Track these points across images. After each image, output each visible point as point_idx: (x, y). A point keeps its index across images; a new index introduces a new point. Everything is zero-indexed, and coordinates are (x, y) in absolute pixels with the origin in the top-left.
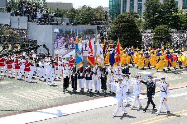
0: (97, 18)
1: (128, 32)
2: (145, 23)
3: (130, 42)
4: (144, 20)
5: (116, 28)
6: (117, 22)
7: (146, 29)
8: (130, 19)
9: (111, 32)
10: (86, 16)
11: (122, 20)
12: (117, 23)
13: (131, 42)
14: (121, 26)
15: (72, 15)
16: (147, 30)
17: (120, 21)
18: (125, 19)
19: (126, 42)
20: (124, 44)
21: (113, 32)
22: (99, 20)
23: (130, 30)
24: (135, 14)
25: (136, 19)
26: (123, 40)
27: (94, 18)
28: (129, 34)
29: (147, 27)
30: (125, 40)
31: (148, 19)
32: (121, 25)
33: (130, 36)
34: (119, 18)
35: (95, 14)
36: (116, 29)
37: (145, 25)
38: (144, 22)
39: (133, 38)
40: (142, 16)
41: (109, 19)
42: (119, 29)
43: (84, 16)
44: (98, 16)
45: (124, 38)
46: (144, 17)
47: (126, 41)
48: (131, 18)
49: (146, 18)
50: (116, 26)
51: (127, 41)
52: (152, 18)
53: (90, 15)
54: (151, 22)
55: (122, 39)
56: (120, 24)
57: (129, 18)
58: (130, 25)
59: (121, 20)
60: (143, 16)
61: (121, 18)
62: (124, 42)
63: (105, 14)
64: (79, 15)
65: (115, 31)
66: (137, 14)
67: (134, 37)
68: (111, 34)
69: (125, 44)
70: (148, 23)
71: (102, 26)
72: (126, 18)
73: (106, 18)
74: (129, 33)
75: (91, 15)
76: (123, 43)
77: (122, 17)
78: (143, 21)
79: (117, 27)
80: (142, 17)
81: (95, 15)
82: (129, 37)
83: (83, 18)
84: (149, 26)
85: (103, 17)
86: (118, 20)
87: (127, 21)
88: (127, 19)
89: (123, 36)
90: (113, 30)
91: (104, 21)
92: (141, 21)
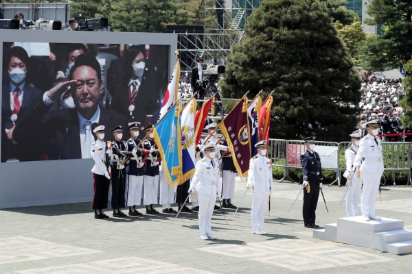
0: (185, 21)
1: (304, 63)
2: (376, 43)
3: (311, 104)
4: (370, 31)
5: (257, 49)
6: (262, 23)
7: (378, 65)
8: (311, 14)
9: (237, 63)
10: (138, 12)
11: (279, 16)
12: (261, 29)
13: (315, 107)
14: (277, 40)
15: (84, 8)
16: (382, 70)
17: (270, 19)
18: (293, 13)
19: (295, 106)
20: (289, 113)
21: (244, 64)
22: (190, 29)
23: (312, 56)
24: (336, 7)
25: (340, 28)
26: (283, 99)
27: (170, 21)
28: (308, 71)
29: (383, 60)
30: (292, 96)
31: (387, 29)
32: (275, 35)
33: (313, 79)
34: (267, 8)
35: (178, 5)
36: (254, 53)
37: (374, 50)
38: (371, 40)
39: (324, 91)
40: (365, 16)
41: (234, 25)
42: (267, 54)
43: (133, 12)
44: (190, 13)
45: (288, 91)
46: (373, 18)
47: (296, 100)
48: (316, 8)
49: (379, 22)
50: (255, 39)
51: (300, 103)
52: (402, 22)
53: (155, 8)
54: (400, 40)
55: (281, 95)
56: (272, 32)
57: (309, 10)
58: (311, 36)
59: (277, 16)
60: (368, 17)
61: (275, 7)
62: (287, 107)
63: (218, 6)
64: (113, 10)
65: (253, 59)
66: (343, 9)
67: (327, 86)
68: (237, 75)
69: (293, 114)
70: (387, 41)
71: (203, 51)
72: (295, 7)
73: (220, 21)
74: (307, 67)
75: (162, 8)
76: (282, 110)
77: (280, 7)
78: (368, 36)
79: (261, 46)
80: (363, 19)
81: (175, 9)
82: (306, 84)
83: (129, 19)
84: (391, 56)
85: (209, 18)
86: (264, 15)
87: (301, 21)
88: (300, 12)
89: (284, 80)
90: (244, 56)
91: (214, 32)
92: (358, 36)
